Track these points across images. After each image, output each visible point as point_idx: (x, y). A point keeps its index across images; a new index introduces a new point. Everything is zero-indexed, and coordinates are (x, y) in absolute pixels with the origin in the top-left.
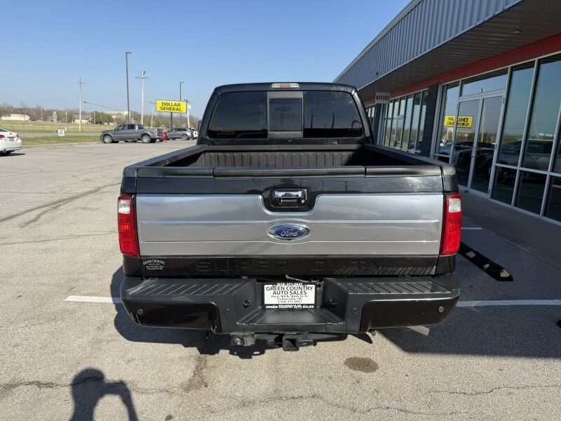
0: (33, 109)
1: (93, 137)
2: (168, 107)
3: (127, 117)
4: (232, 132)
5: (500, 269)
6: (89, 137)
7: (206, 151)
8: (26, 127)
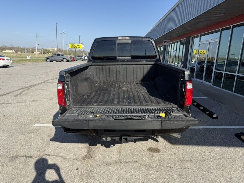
0: (16, 48)
1: (42, 59)
2: (74, 46)
3: (57, 51)
4: (102, 57)
5: (213, 114)
6: (40, 59)
7: (91, 65)
8: (13, 55)
